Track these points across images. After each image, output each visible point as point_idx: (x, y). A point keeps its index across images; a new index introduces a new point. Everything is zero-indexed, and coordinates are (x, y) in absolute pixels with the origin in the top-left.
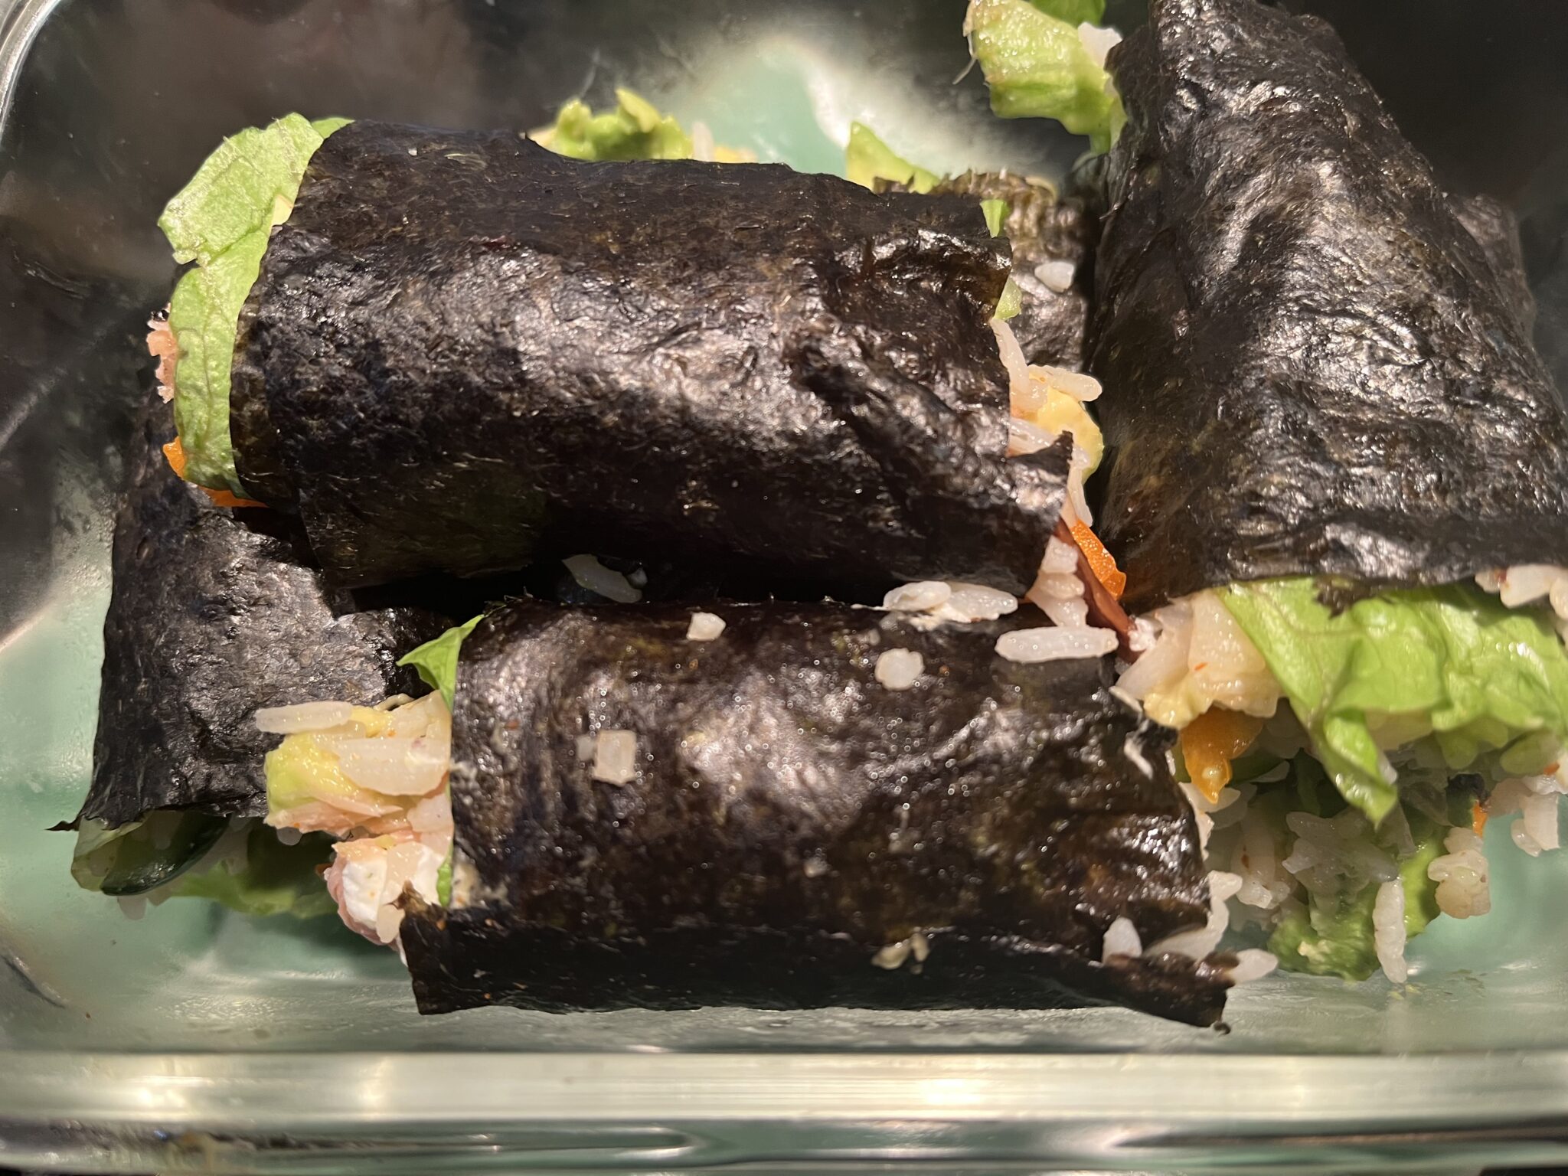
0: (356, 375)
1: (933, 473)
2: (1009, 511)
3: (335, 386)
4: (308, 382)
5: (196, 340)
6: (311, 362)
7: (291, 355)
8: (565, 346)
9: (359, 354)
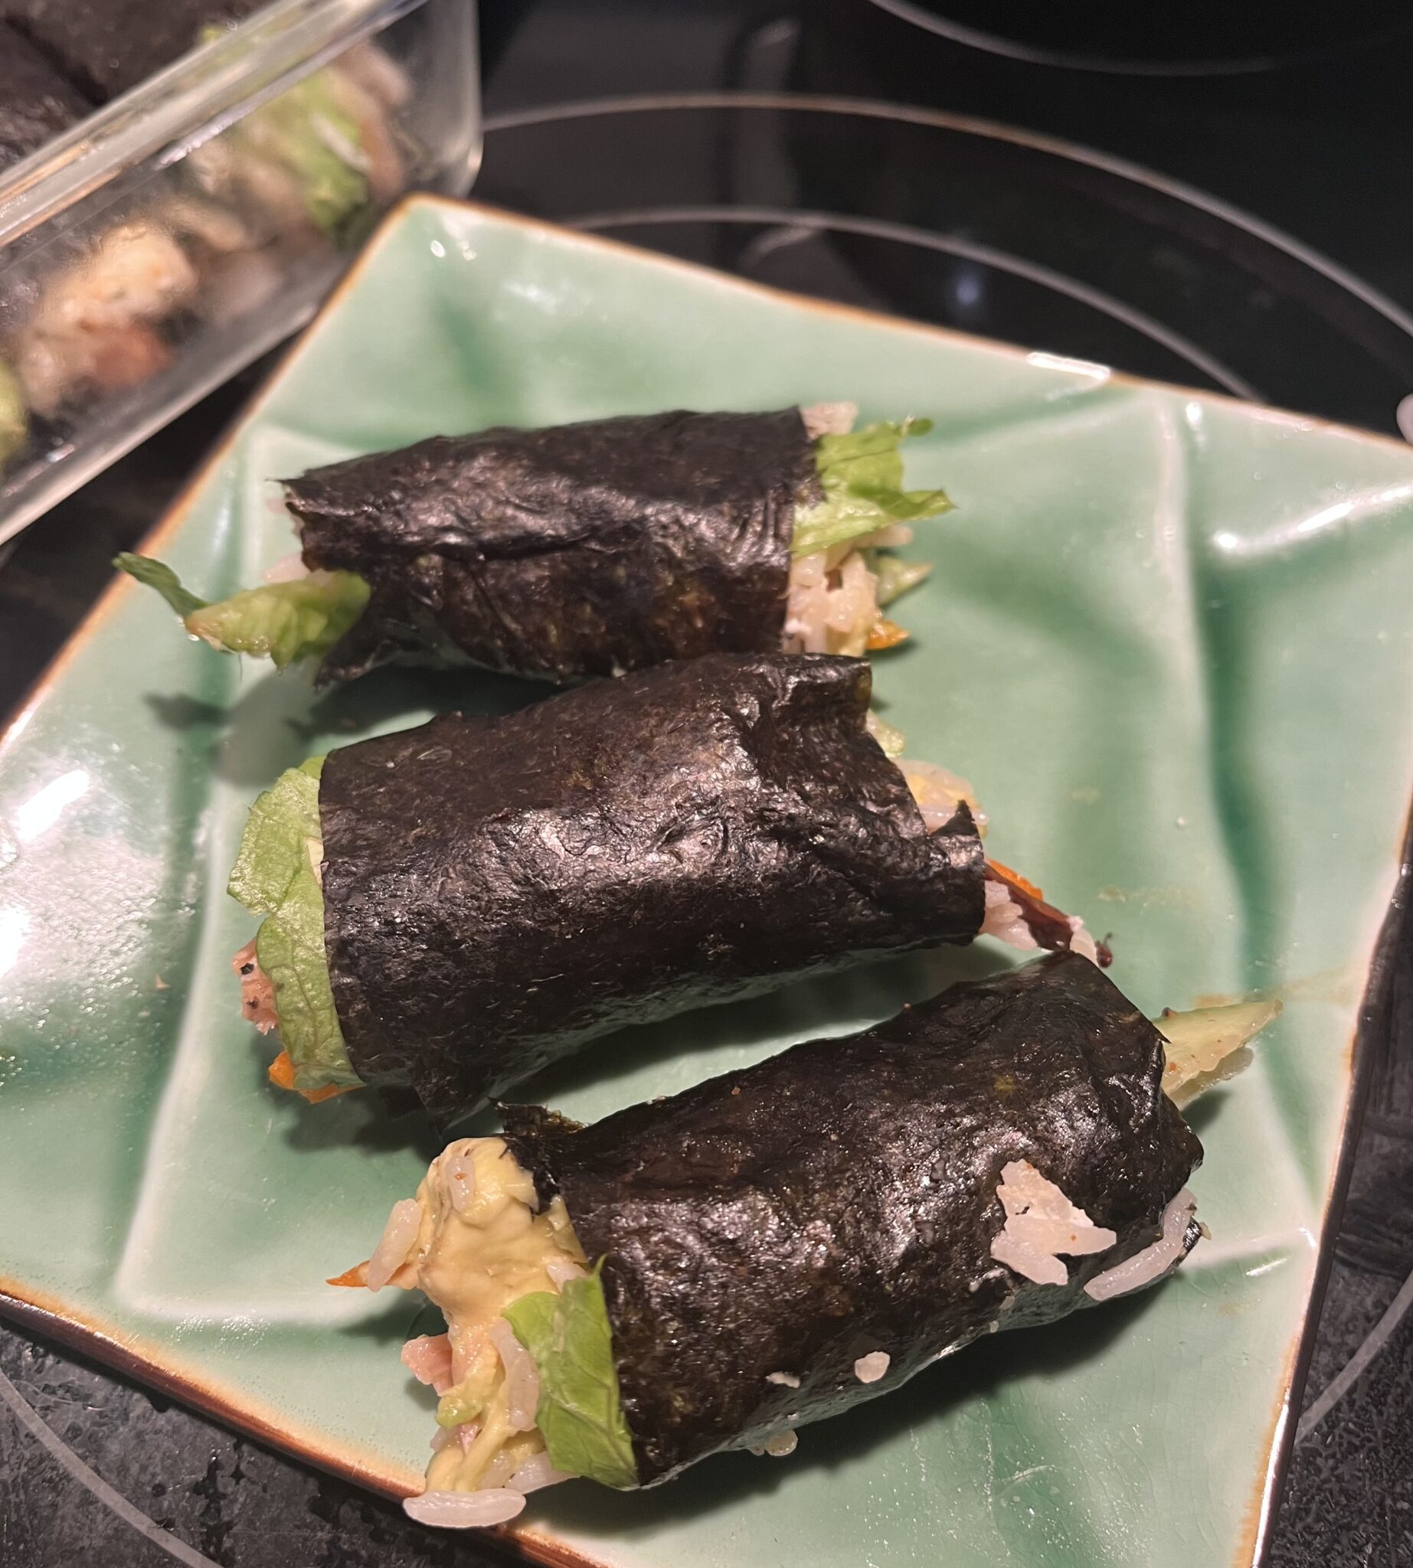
0: (433, 954)
1: (885, 865)
2: (948, 873)
3: (420, 967)
4: (397, 973)
5: (288, 972)
6: (394, 957)
7: (378, 956)
8: (586, 874)
9: (431, 937)
